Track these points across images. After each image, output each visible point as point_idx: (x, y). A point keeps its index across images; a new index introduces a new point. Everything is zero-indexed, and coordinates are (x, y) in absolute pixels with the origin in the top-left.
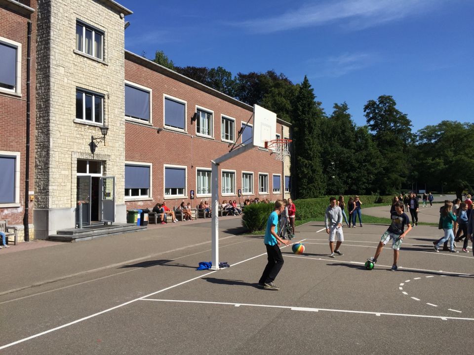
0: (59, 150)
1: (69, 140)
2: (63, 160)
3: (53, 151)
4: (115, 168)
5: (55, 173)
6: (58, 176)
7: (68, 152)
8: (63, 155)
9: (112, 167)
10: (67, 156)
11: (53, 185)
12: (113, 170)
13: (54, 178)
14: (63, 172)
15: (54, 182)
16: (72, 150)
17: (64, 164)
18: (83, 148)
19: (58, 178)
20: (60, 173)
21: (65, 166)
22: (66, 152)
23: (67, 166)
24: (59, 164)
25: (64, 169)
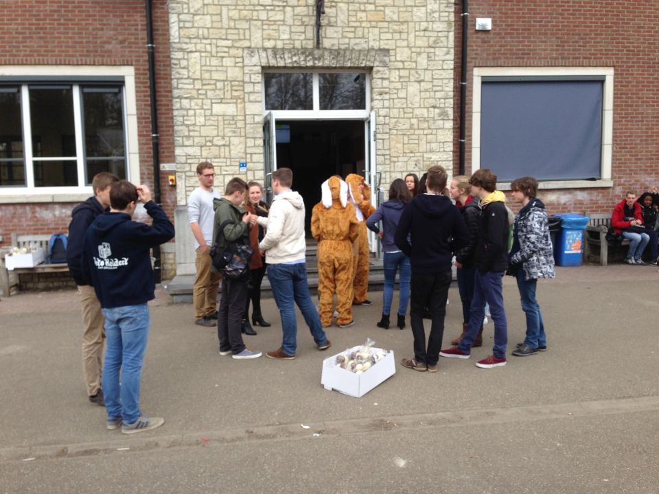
0: (199, 47)
1: (234, 14)
2: (216, 76)
3: (182, 50)
4: (413, 88)
5: (191, 112)
6: (201, 120)
7: (233, 51)
8: (215, 62)
9: (399, 85)
10: (228, 62)
11: (186, 143)
12: (402, 94)
13: (188, 126)
14: (218, 109)
15: (188, 137)
16: (247, 44)
17: (220, 85)
18: (286, 36)
19: (200, 126)
20: (210, 111)
21: (222, 91)
22: (226, 50)
23: (232, 90)
24: (203, 85)
25: (219, 101)
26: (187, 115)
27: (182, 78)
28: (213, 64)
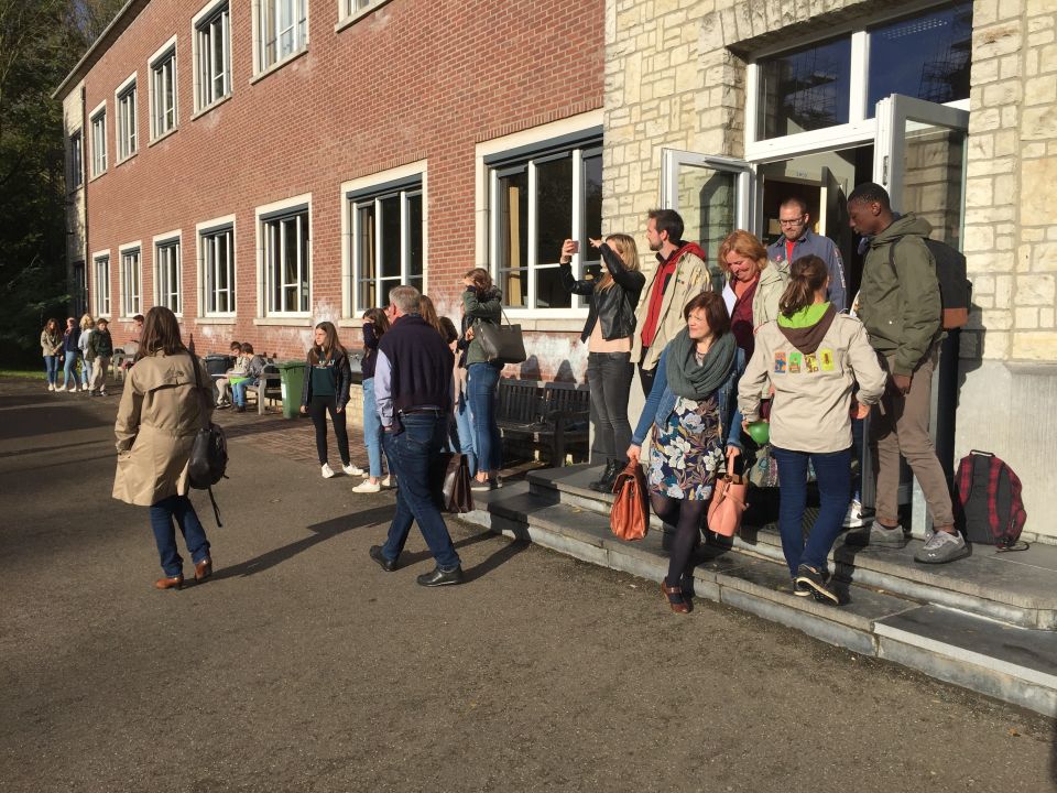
7: (686, 32)
16: (707, 8)
19: (634, 194)
20: (648, 163)
21: (667, 118)
22: (677, 31)
23: (681, 112)
24: (643, 112)
25: (662, 139)
26: (619, 177)
27: (615, 109)
28: (657, 68)
